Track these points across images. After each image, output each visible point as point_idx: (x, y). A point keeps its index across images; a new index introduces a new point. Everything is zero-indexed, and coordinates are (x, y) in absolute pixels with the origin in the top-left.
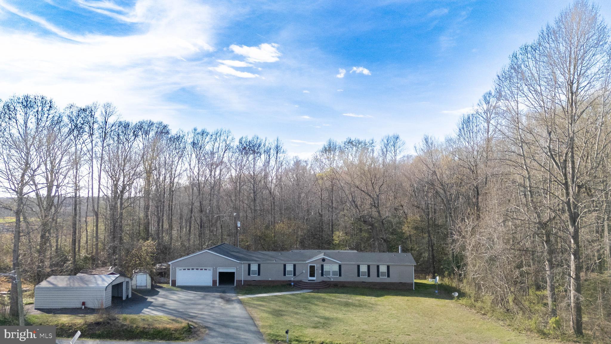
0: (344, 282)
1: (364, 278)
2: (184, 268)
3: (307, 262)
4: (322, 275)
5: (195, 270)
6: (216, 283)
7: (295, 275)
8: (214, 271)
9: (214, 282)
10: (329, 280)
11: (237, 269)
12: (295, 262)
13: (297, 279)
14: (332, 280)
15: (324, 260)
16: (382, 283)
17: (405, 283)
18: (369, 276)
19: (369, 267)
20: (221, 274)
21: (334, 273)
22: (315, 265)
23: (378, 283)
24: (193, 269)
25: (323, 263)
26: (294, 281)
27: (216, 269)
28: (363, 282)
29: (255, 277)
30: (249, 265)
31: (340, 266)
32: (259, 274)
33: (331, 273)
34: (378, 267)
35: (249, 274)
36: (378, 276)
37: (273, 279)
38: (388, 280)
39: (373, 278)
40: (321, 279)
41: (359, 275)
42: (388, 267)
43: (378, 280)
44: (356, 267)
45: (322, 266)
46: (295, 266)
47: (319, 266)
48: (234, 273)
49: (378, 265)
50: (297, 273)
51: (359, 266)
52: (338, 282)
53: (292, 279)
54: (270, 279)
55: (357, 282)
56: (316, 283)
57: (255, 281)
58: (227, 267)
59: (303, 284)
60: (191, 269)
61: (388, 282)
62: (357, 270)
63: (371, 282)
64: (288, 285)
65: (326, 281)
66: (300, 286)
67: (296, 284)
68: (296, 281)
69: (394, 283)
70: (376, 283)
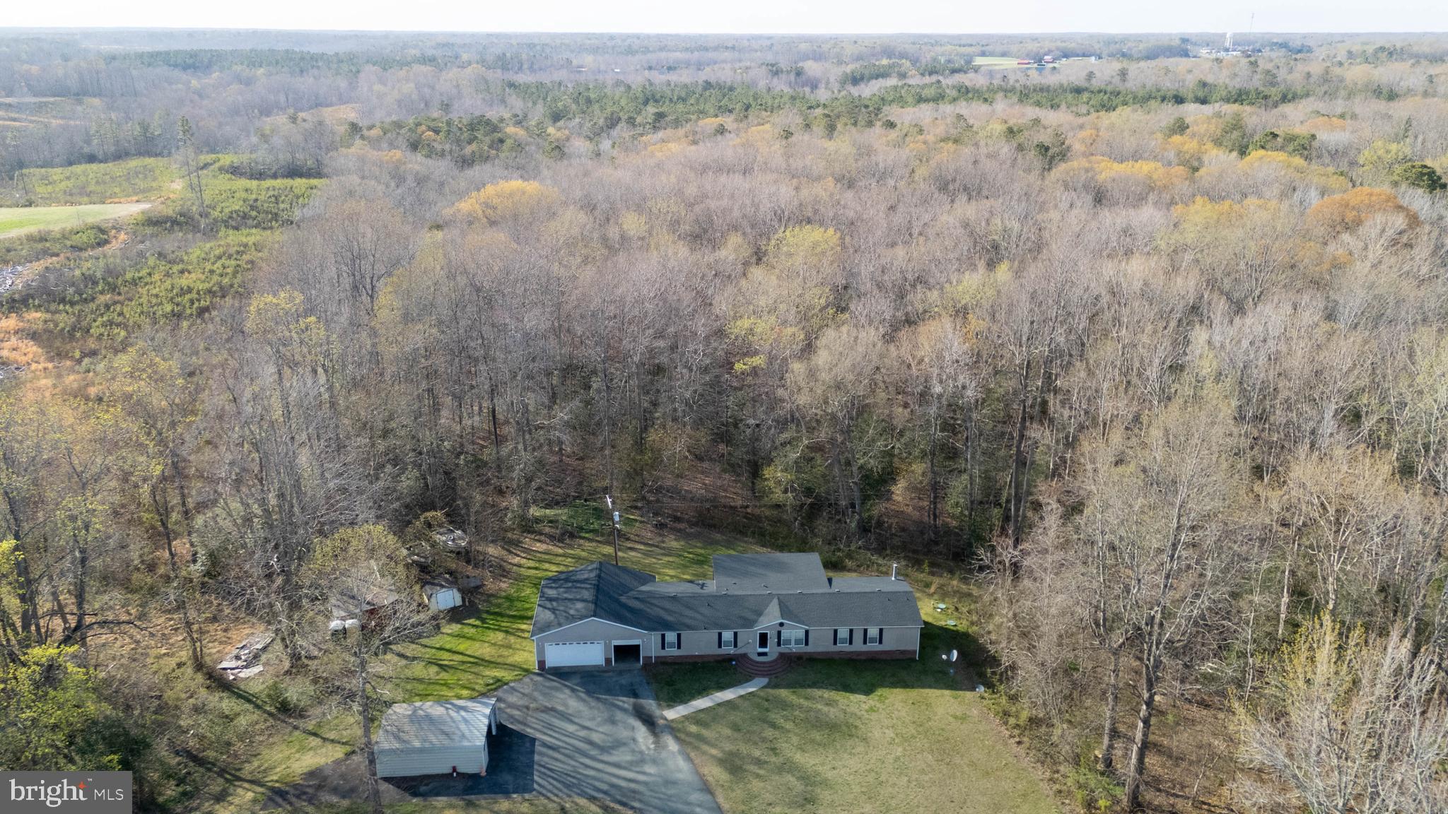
0: (813, 653)
1: (843, 647)
2: (557, 643)
3: (756, 628)
4: (779, 644)
6: (611, 662)
7: (736, 645)
8: (607, 646)
9: (608, 661)
10: (788, 651)
11: (643, 642)
12: (736, 629)
13: (740, 651)
14: (794, 651)
15: (781, 625)
16: (870, 652)
17: (905, 651)
18: (850, 643)
19: (851, 631)
20: (616, 647)
21: (798, 642)
22: (769, 632)
23: (863, 653)
24: (571, 643)
26: (735, 656)
27: (610, 642)
28: (841, 652)
29: (672, 651)
30: (664, 636)
31: (807, 633)
32: (679, 647)
33: (793, 642)
34: (866, 630)
35: (663, 647)
36: (865, 642)
37: (702, 653)
38: (880, 648)
39: (858, 646)
40: (776, 650)
41: (835, 643)
42: (881, 630)
43: (864, 648)
44: (832, 632)
45: (779, 633)
46: (736, 634)
47: (775, 633)
48: (638, 646)
50: (739, 644)
51: (836, 632)
52: (803, 654)
53: (732, 653)
54: (697, 653)
55: (832, 652)
56: (771, 662)
57: (673, 656)
58: (627, 639)
59: (752, 665)
60: (568, 644)
61: (879, 651)
62: (833, 635)
63: (853, 651)
64: (725, 660)
65: (785, 653)
66: (747, 667)
67: (739, 664)
68: (738, 655)
69: (889, 651)
70: (860, 651)
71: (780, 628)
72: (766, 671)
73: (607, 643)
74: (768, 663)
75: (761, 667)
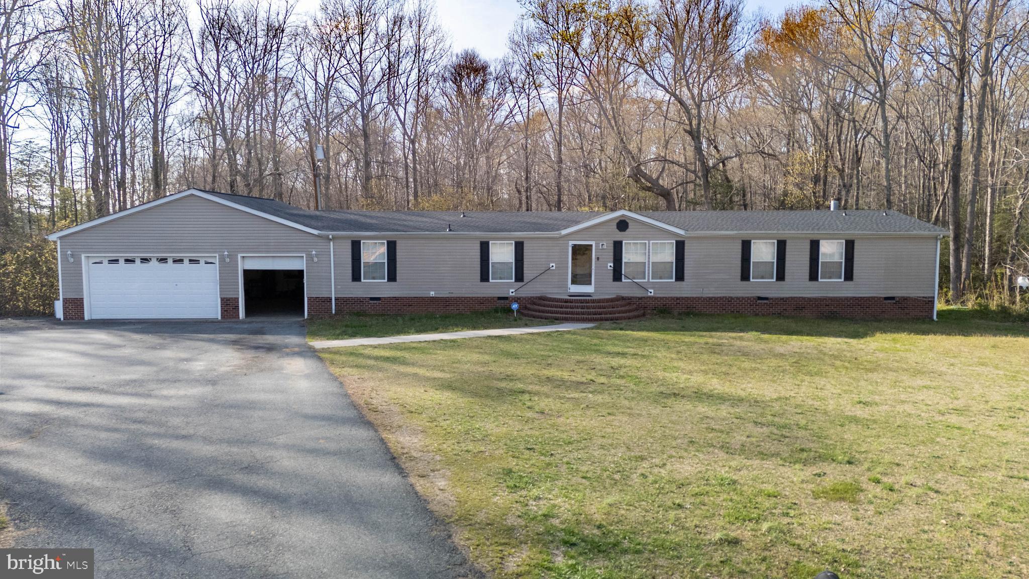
0: (694, 298)
2: (114, 256)
3: (564, 232)
4: (617, 275)
5: (154, 263)
6: (237, 308)
7: (519, 277)
8: (226, 269)
9: (228, 305)
10: (638, 293)
11: (310, 258)
12: (519, 235)
13: (530, 290)
14: (652, 293)
15: (623, 225)
16: (825, 299)
17: (905, 299)
18: (781, 276)
19: (782, 246)
21: (659, 270)
22: (593, 243)
23: (810, 299)
24: (145, 260)
25: (619, 236)
26: (517, 300)
28: (760, 298)
30: (356, 246)
31: (680, 246)
32: (392, 277)
33: (649, 271)
34: (815, 246)
35: (356, 277)
36: (813, 276)
37: (444, 294)
38: (848, 290)
41: (745, 276)
42: (850, 246)
44: (738, 248)
45: (618, 247)
46: (519, 247)
47: (609, 247)
48: (300, 273)
49: (815, 238)
50: (528, 273)
51: (746, 246)
52: (672, 298)
54: (432, 294)
55: (738, 298)
56: (599, 301)
57: (378, 299)
58: (274, 252)
59: (556, 307)
60: (138, 261)
61: (847, 299)
62: (739, 256)
63: (787, 298)
64: (496, 311)
65: (630, 298)
66: (543, 312)
67: (526, 308)
68: (525, 298)
69: (868, 299)
70: (803, 298)
72: (589, 314)
73: (228, 260)
74: (594, 301)
75: (577, 307)
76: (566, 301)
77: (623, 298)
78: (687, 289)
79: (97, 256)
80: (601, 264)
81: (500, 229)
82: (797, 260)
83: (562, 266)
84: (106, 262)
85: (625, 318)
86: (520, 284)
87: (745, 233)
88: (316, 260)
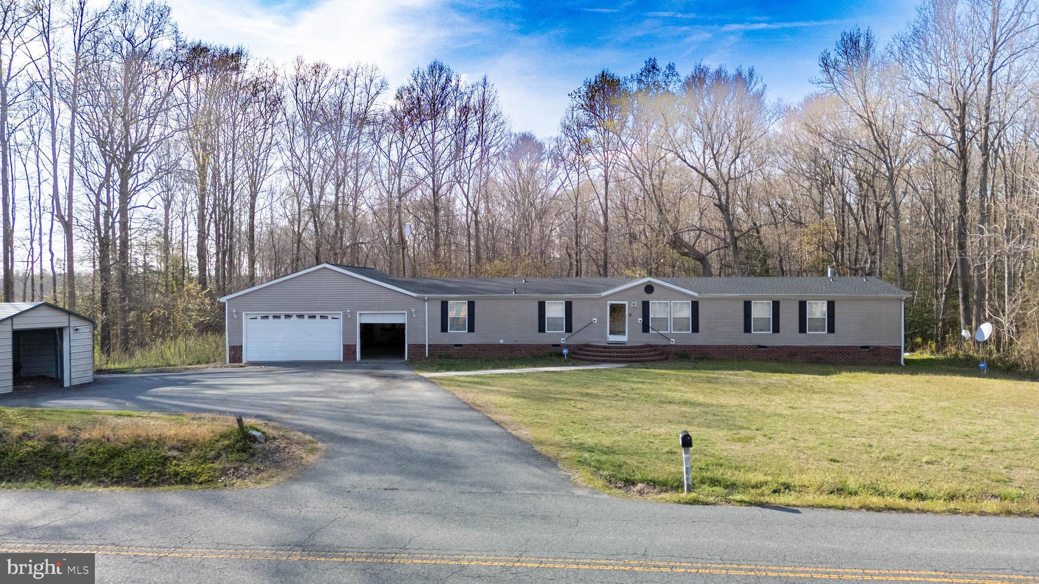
0: (707, 346)
1: (762, 336)
2: (265, 313)
3: (603, 294)
4: (646, 328)
5: (294, 318)
6: (355, 352)
7: (569, 329)
8: (348, 321)
9: (348, 350)
10: (662, 342)
11: (410, 314)
12: (568, 296)
13: (578, 339)
14: (673, 341)
15: (649, 289)
16: (813, 347)
17: (878, 348)
18: (776, 329)
19: (776, 305)
20: (367, 329)
21: (678, 324)
22: (626, 303)
23: (800, 348)
24: (288, 316)
26: (567, 346)
27: (353, 314)
28: (760, 347)
29: (459, 336)
30: (444, 306)
31: (695, 306)
32: (471, 329)
33: (670, 324)
34: (803, 305)
35: (444, 329)
36: (802, 329)
37: (510, 342)
38: (831, 341)
39: (789, 336)
40: (643, 339)
41: (747, 329)
42: (831, 305)
43: (801, 341)
44: (741, 307)
45: (646, 305)
46: (569, 306)
47: (639, 306)
48: (402, 326)
49: (803, 299)
50: (575, 326)
51: (747, 306)
52: (690, 346)
53: (563, 341)
54: (502, 341)
55: (742, 347)
56: (631, 347)
57: (461, 345)
58: (384, 310)
59: (597, 352)
60: (282, 317)
61: (830, 347)
62: (742, 313)
63: (782, 347)
64: (551, 355)
65: (656, 346)
66: (587, 355)
67: (574, 353)
68: (573, 346)
69: (847, 347)
70: (795, 347)
71: (646, 297)
72: (623, 357)
73: (349, 316)
74: (627, 348)
75: (614, 352)
76: (605, 347)
77: (650, 346)
78: (700, 339)
79: (253, 314)
80: (631, 319)
81: (553, 292)
82: (789, 317)
83: (602, 321)
84: (259, 317)
85: (651, 361)
86: (570, 334)
87: (747, 295)
88: (414, 316)
